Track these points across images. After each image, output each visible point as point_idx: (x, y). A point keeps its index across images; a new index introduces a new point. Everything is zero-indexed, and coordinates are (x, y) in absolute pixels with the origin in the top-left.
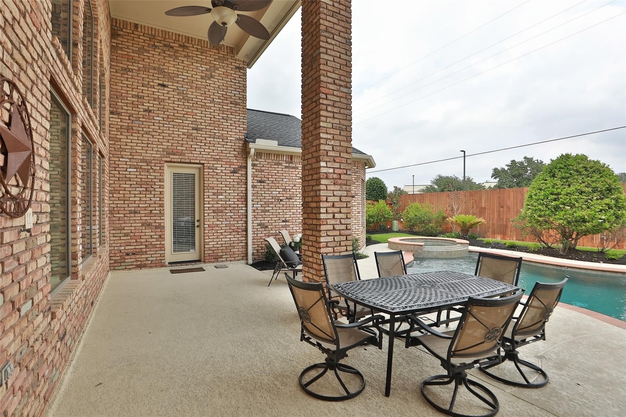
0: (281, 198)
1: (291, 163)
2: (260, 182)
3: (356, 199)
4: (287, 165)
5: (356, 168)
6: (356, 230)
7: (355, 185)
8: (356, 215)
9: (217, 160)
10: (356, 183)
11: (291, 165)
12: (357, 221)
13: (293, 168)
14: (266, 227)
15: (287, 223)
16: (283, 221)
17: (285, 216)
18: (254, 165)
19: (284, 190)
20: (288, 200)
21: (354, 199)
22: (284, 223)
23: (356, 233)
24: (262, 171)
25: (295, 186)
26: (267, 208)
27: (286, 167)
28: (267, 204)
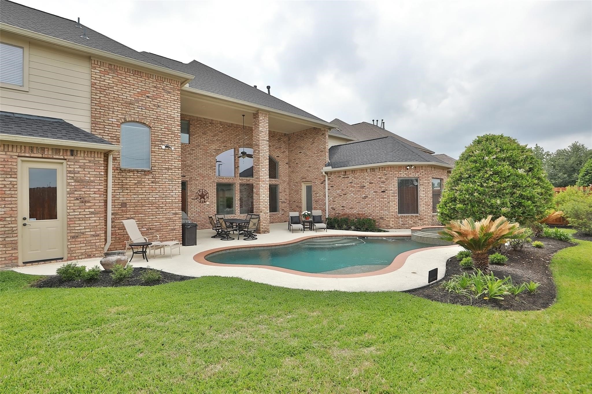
0: (341, 194)
1: (345, 175)
2: (332, 187)
3: (386, 193)
4: (344, 176)
5: (386, 171)
6: (386, 215)
7: (386, 184)
8: (386, 204)
9: (316, 179)
10: (386, 182)
11: (345, 176)
12: (387, 209)
13: (347, 178)
14: (335, 209)
15: (344, 208)
16: (342, 207)
17: (343, 204)
18: (329, 179)
19: (342, 190)
20: (344, 196)
21: (385, 193)
22: (343, 208)
23: (386, 216)
24: (332, 181)
25: (347, 187)
26: (335, 200)
27: (343, 178)
28: (335, 198)
